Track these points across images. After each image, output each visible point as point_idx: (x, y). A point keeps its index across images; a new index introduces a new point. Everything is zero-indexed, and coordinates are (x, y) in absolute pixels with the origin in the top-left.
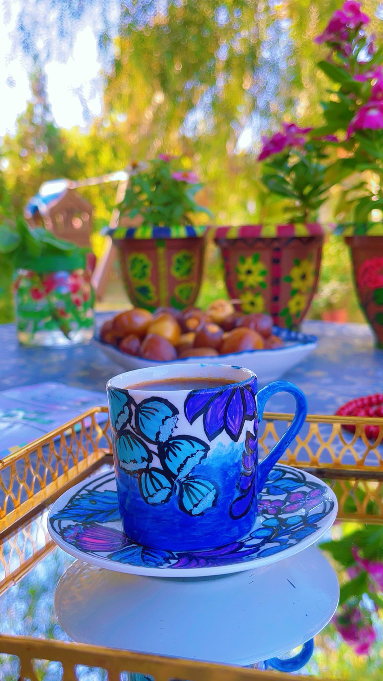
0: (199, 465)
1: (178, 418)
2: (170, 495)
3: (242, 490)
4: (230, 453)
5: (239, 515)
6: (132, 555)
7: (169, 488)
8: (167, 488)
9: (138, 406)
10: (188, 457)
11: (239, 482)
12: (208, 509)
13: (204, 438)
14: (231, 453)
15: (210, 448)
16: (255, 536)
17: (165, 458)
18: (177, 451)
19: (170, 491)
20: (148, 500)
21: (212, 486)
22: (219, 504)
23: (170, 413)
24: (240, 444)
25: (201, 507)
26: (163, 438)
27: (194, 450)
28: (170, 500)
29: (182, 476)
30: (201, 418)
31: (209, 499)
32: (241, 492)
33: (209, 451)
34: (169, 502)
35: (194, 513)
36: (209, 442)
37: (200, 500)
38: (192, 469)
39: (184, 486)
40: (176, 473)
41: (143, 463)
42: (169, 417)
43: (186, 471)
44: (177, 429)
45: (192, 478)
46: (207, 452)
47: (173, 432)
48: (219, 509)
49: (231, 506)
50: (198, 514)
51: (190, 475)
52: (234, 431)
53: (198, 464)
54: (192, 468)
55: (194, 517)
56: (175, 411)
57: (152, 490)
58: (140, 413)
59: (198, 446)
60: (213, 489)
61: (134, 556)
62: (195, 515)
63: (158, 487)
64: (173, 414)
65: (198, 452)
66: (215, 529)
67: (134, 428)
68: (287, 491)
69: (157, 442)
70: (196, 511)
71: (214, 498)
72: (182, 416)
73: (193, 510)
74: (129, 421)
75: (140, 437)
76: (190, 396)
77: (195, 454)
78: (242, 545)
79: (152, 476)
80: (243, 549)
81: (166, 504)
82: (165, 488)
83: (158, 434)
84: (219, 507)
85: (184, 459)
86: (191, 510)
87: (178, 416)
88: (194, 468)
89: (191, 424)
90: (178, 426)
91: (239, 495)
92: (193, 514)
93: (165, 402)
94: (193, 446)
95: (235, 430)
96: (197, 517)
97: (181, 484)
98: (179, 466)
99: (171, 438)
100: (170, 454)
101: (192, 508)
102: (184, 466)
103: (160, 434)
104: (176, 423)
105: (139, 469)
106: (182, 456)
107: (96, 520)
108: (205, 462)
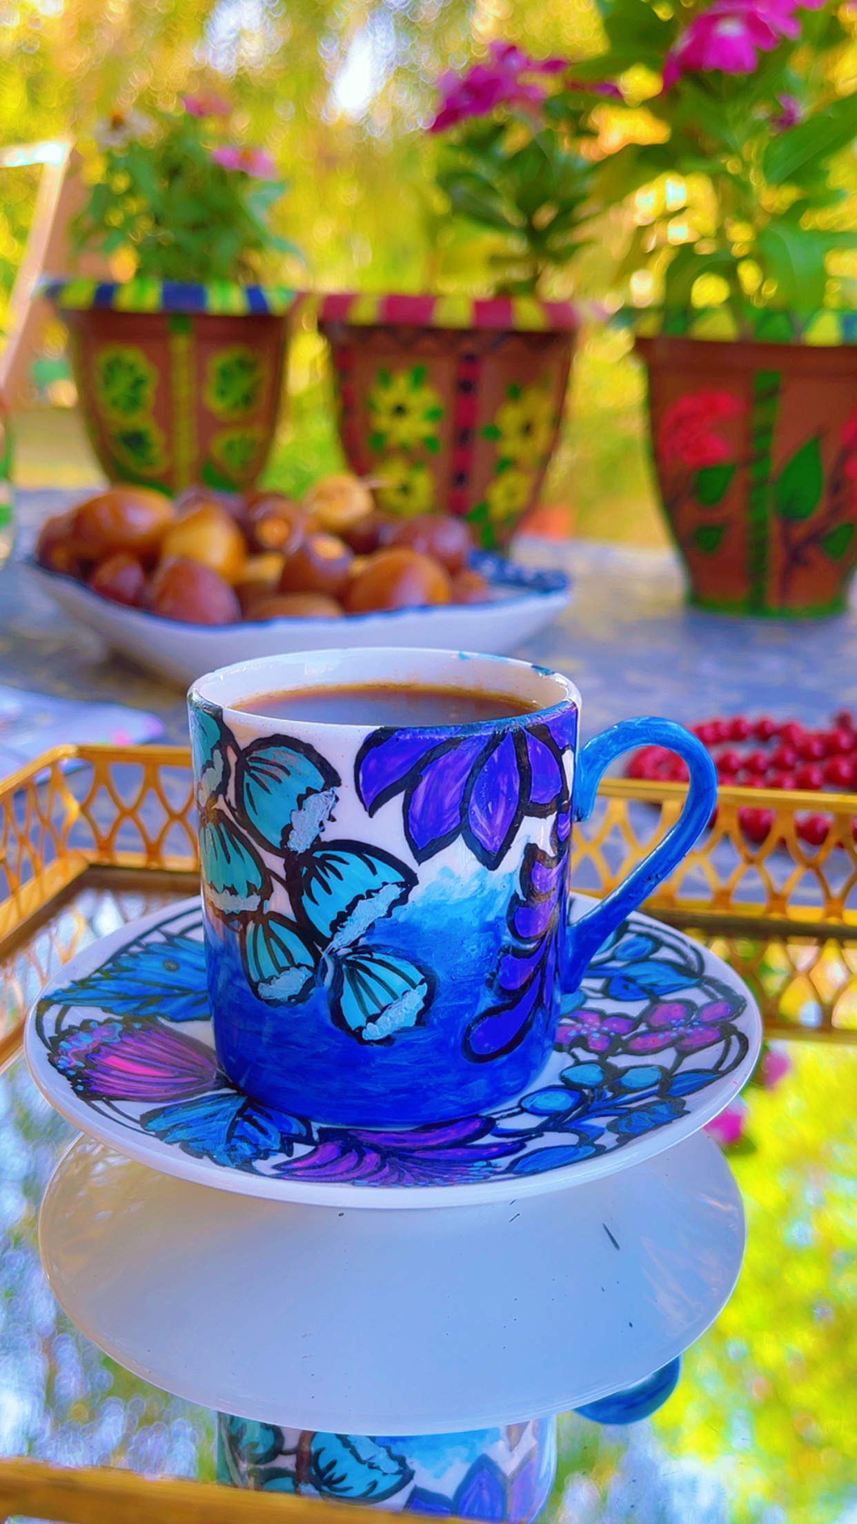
0: (387, 919)
1: (338, 795)
2: (309, 984)
3: (503, 992)
4: (473, 898)
5: (491, 1052)
6: (210, 1119)
7: (308, 967)
8: (304, 968)
9: (242, 754)
10: (360, 897)
11: (495, 970)
12: (404, 1030)
13: (403, 852)
14: (476, 896)
15: (419, 879)
16: (532, 1106)
17: (303, 894)
18: (332, 880)
19: (310, 974)
20: (260, 990)
21: (417, 976)
22: (435, 1021)
23: (318, 780)
24: (505, 876)
25: (386, 1023)
26: (300, 843)
27: (375, 882)
28: (309, 998)
29: (341, 942)
30: (397, 801)
31: (406, 1005)
32: (499, 996)
33: (414, 888)
34: (308, 1002)
35: (366, 1035)
36: (417, 864)
37: (384, 1004)
38: (368, 928)
39: (344, 967)
40: (328, 934)
41: (252, 897)
42: (317, 792)
43: (353, 930)
44: (335, 823)
45: (368, 949)
46: (409, 890)
47: (323, 830)
48: (434, 1032)
49: (469, 1029)
50: (377, 1038)
51: (362, 941)
52: (488, 842)
53: (384, 917)
54: (367, 925)
55: (368, 1046)
56: (332, 778)
57: (268, 969)
58: (246, 774)
59: (386, 873)
60: (421, 983)
61: (212, 1121)
62: (369, 1042)
63: (284, 962)
64: (325, 784)
65: (385, 887)
66: (421, 1081)
67: (233, 808)
68: (651, 993)
69: (283, 851)
70: (373, 1032)
71: (422, 1005)
72: (347, 789)
73: (365, 1027)
74: (222, 789)
75: (245, 832)
76: (371, 743)
77: (377, 891)
78: (489, 1126)
79: (269, 934)
80: (488, 1139)
81: (300, 1005)
82: (299, 966)
83: (287, 830)
84: (433, 1027)
85: (349, 901)
86: (361, 1029)
87: (338, 791)
88: (372, 925)
89: (371, 816)
90: (336, 818)
91: (493, 1001)
92: (366, 1039)
93: (307, 750)
94: (374, 873)
95: (491, 840)
96: (375, 1046)
97: (338, 961)
98: (334, 917)
99: (318, 844)
100: (315, 884)
101: (364, 1025)
102: (348, 918)
103: (293, 831)
104: (333, 807)
105: (242, 912)
106: (343, 893)
107: (163, 1011)
108: (400, 914)
